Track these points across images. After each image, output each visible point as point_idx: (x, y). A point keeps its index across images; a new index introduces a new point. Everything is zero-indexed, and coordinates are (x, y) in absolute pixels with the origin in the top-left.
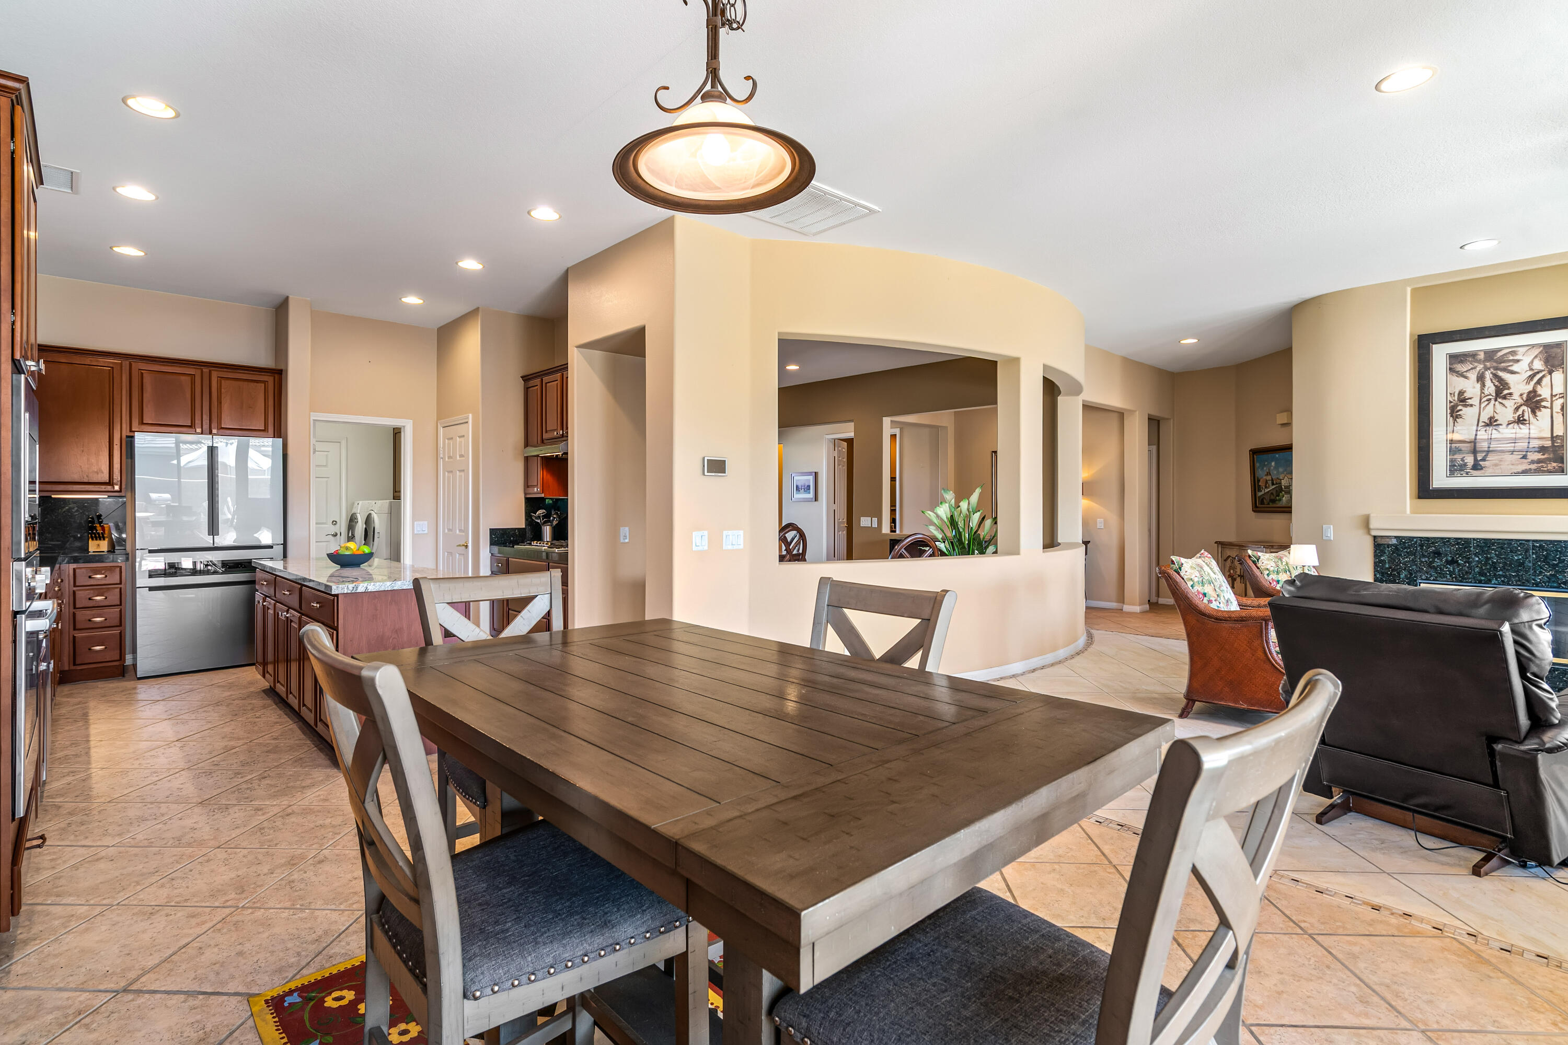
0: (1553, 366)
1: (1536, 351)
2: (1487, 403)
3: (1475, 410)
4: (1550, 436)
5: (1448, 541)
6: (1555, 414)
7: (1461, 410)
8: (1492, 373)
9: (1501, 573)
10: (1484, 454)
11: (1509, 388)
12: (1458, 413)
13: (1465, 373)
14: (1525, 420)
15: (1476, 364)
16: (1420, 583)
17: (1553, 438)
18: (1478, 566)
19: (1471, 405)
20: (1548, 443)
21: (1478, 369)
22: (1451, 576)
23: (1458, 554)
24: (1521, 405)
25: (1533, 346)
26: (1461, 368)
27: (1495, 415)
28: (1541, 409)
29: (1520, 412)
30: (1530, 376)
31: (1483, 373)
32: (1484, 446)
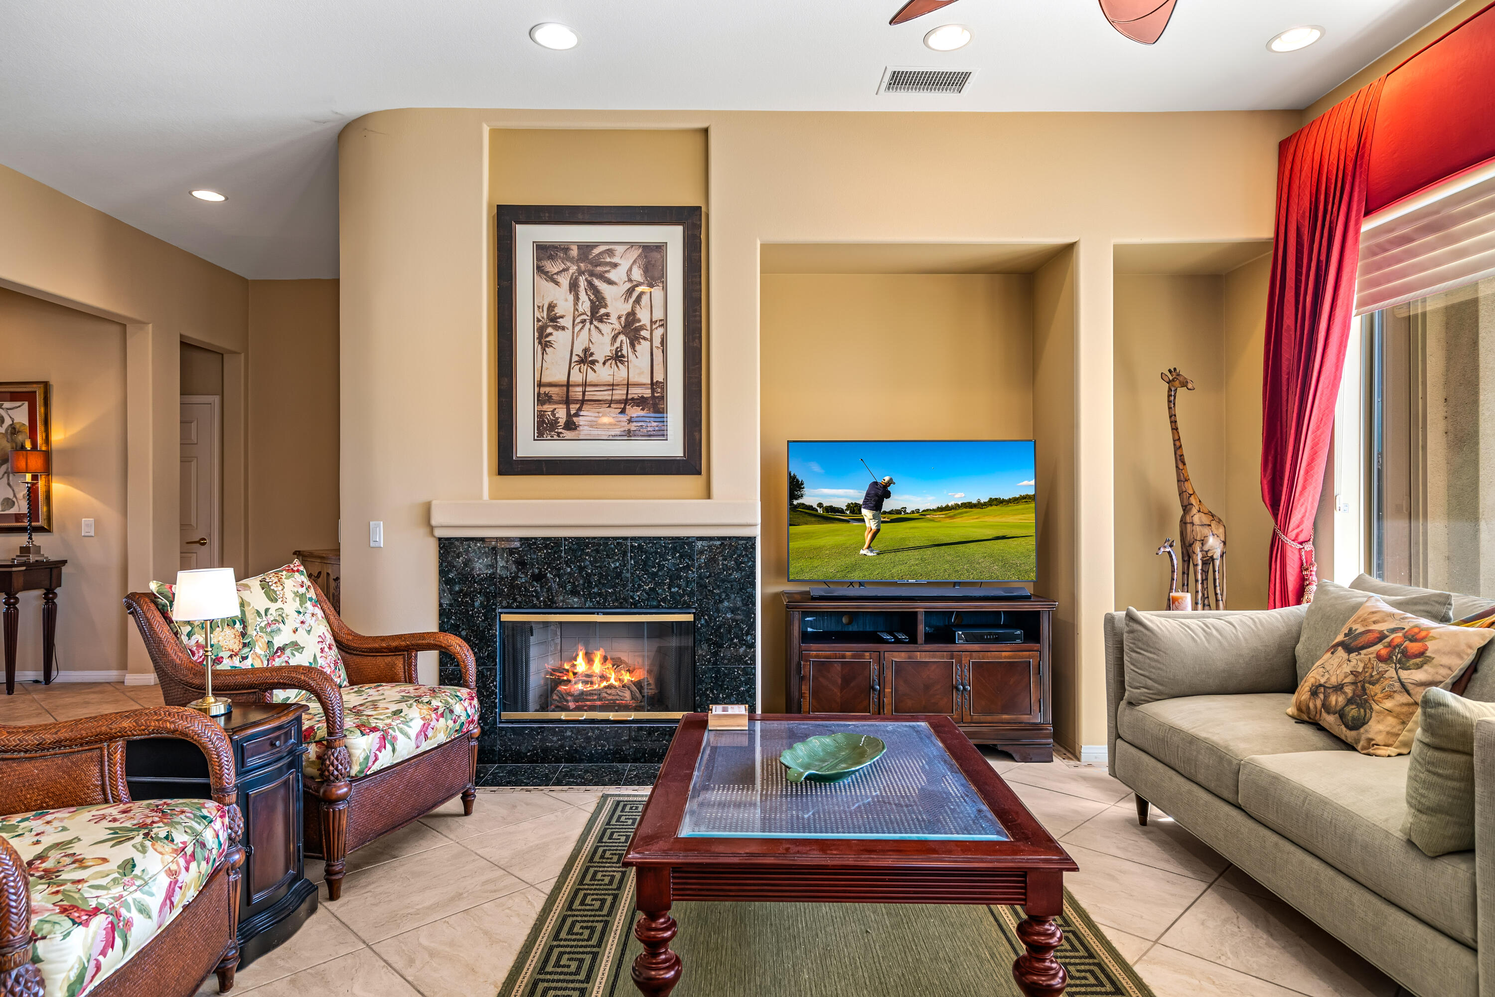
0: (653, 278)
1: (635, 253)
2: (581, 325)
3: (568, 334)
4: (649, 382)
5: (535, 543)
6: (655, 349)
7: (551, 334)
8: (586, 279)
9: (596, 590)
10: (578, 406)
11: (606, 306)
12: (547, 339)
13: (555, 276)
14: (623, 356)
15: (568, 264)
16: (501, 613)
17: (653, 385)
18: (569, 582)
19: (563, 328)
20: (647, 393)
21: (571, 271)
22: (538, 599)
23: (546, 563)
24: (619, 333)
25: (632, 245)
26: (552, 267)
27: (591, 345)
28: (641, 340)
29: (617, 344)
30: (628, 290)
31: (577, 279)
32: (576, 393)
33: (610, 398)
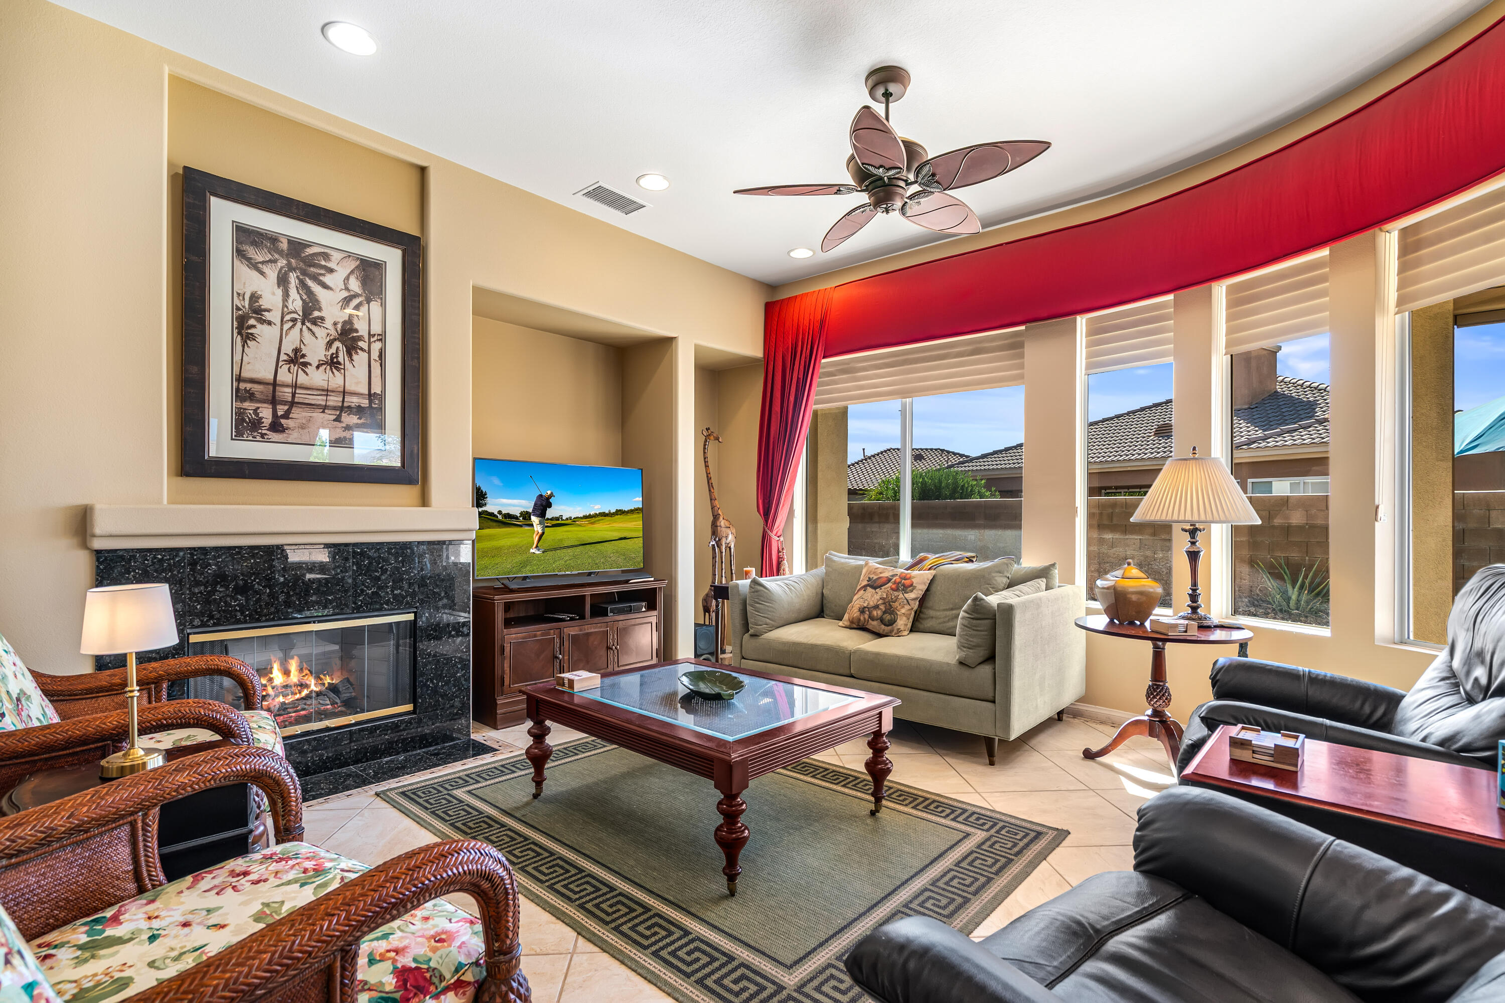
0: (371, 293)
1: (353, 264)
2: (291, 324)
3: (274, 331)
4: (367, 393)
5: (239, 553)
6: (372, 362)
7: (254, 326)
8: (298, 277)
9: (314, 598)
10: (286, 407)
11: (320, 309)
12: (249, 331)
13: (260, 265)
14: (339, 363)
15: (277, 256)
16: (190, 634)
17: (371, 396)
18: (282, 592)
19: (270, 323)
20: (365, 403)
21: (279, 265)
22: (242, 613)
23: (254, 574)
24: (335, 340)
25: (349, 255)
26: (254, 254)
27: (302, 346)
28: (358, 351)
29: (333, 350)
30: (345, 298)
31: (286, 274)
32: (286, 393)
33: (324, 403)
